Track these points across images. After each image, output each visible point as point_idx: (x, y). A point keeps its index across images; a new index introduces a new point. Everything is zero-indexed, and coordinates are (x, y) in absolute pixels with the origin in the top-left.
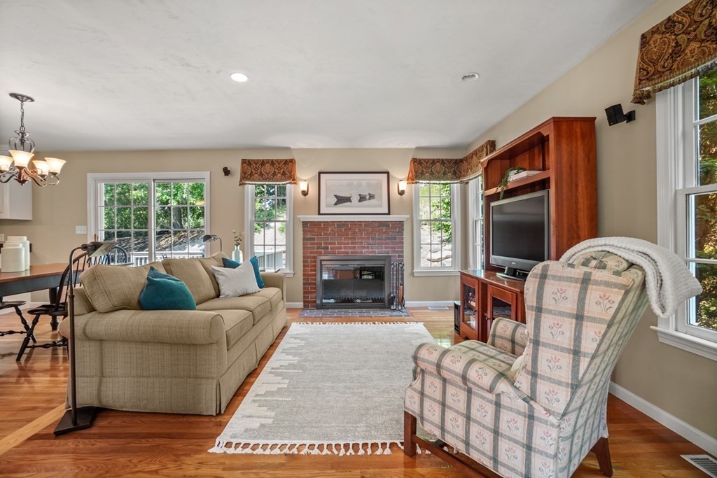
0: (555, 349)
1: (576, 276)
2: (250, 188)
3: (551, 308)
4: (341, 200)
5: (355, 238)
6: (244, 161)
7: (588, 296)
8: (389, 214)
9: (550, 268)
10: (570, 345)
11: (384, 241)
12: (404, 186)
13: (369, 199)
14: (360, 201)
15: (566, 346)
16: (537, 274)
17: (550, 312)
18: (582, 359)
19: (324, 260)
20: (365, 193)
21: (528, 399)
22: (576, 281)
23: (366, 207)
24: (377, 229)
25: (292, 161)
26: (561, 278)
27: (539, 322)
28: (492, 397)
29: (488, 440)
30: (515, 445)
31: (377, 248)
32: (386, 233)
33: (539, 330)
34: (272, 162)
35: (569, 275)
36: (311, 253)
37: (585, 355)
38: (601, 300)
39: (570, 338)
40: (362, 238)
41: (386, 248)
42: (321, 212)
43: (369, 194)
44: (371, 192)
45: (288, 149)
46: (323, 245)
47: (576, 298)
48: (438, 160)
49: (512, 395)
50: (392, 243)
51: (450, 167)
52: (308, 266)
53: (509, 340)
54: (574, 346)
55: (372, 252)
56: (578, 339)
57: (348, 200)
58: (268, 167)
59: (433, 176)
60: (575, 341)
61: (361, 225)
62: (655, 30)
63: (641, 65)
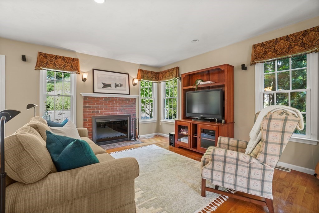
0: (274, 144)
1: (282, 118)
2: (44, 72)
3: (273, 130)
4: (106, 86)
5: (113, 106)
6: (40, 54)
7: (286, 124)
8: (129, 94)
9: (273, 116)
10: (280, 142)
11: (127, 108)
12: (136, 81)
13: (120, 86)
14: (115, 87)
15: (278, 142)
16: (268, 118)
17: (272, 131)
18: (284, 146)
19: (97, 119)
20: (118, 83)
21: (263, 163)
22: (282, 120)
23: (118, 90)
24: (124, 101)
25: (77, 60)
26: (277, 119)
27: (268, 135)
28: (248, 165)
29: (245, 182)
30: (257, 181)
31: (124, 111)
32: (128, 103)
33: (268, 138)
34: (64, 58)
35: (280, 118)
36: (89, 114)
37: (285, 144)
38: (291, 126)
39: (280, 139)
40: (117, 106)
41: (128, 111)
42: (95, 92)
43: (120, 84)
44: (121, 83)
45: (74, 52)
46: (96, 110)
47: (282, 125)
48: (150, 72)
49: (257, 163)
50: (131, 108)
51: (154, 75)
52: (87, 122)
53: (227, 145)
54: (281, 142)
55: (122, 113)
56: (282, 139)
57: (109, 86)
58: (60, 61)
59: (148, 78)
60: (281, 140)
61: (117, 99)
62: (258, 45)
63: (254, 54)
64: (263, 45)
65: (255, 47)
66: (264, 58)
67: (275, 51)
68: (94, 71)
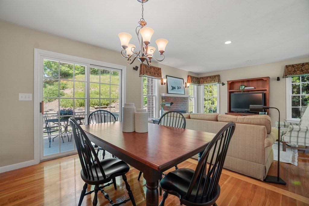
4: (173, 88)
8: (184, 94)
12: (188, 84)
13: (180, 89)
23: (179, 91)
25: (160, 69)
32: (184, 101)
34: (154, 68)
36: (166, 110)
40: (179, 104)
42: (168, 93)
43: (180, 87)
48: (194, 77)
50: (186, 105)
51: (196, 80)
55: (181, 109)
57: (175, 88)
58: (152, 70)
61: (179, 98)
62: (290, 66)
63: (287, 71)
64: (293, 66)
65: (287, 67)
66: (294, 74)
67: (302, 71)
68: (167, 77)
